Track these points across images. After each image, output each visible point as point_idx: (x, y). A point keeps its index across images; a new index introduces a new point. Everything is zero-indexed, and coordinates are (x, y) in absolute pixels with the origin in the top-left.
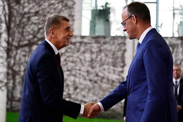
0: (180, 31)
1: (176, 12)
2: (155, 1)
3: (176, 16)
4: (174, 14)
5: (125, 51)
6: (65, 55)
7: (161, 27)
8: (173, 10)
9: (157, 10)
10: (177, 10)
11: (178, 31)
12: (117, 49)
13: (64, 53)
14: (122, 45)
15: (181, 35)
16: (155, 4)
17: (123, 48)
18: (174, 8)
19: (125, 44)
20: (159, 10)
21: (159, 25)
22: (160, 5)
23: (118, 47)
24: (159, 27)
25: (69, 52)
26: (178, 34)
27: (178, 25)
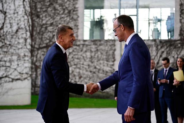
0: (154, 36)
1: (150, 21)
2: (136, 14)
3: (151, 24)
4: (149, 23)
5: (115, 50)
6: (72, 54)
7: (140, 32)
8: (149, 21)
9: (137, 21)
10: (151, 20)
11: (152, 36)
12: (109, 49)
13: (72, 52)
14: (113, 46)
15: (154, 38)
16: (136, 17)
17: (113, 48)
18: (149, 19)
19: (115, 45)
20: (138, 20)
21: (139, 31)
22: (139, 17)
23: (110, 47)
24: (138, 32)
25: (75, 52)
26: (153, 37)
27: (152, 31)
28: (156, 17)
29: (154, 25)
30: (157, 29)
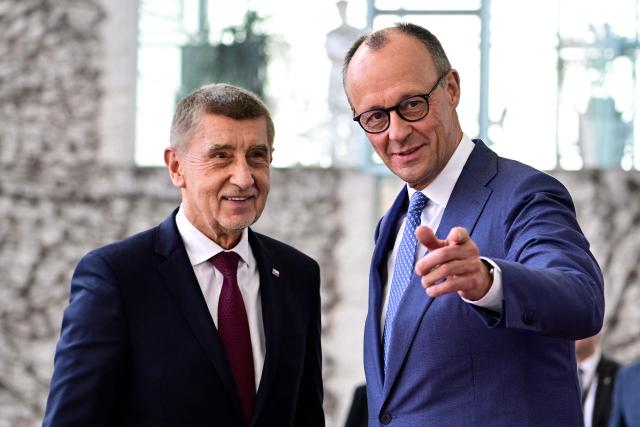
0: (590, 145)
1: (567, 54)
2: (476, 6)
3: (569, 71)
4: (561, 64)
5: (337, 235)
6: (61, 257)
7: (500, 123)
8: (559, 48)
9: (484, 47)
10: (574, 44)
11: (580, 144)
12: (299, 229)
13: (57, 246)
14: (324, 208)
15: (592, 161)
16: (475, 20)
17: (328, 224)
18: (558, 36)
19: (335, 204)
20: (490, 46)
21: (494, 114)
22: (492, 25)
23: (305, 217)
24: (490, 123)
25: (77, 243)
26: (582, 154)
27: (581, 117)
28: (606, 26)
29: (594, 74)
30: (611, 102)
